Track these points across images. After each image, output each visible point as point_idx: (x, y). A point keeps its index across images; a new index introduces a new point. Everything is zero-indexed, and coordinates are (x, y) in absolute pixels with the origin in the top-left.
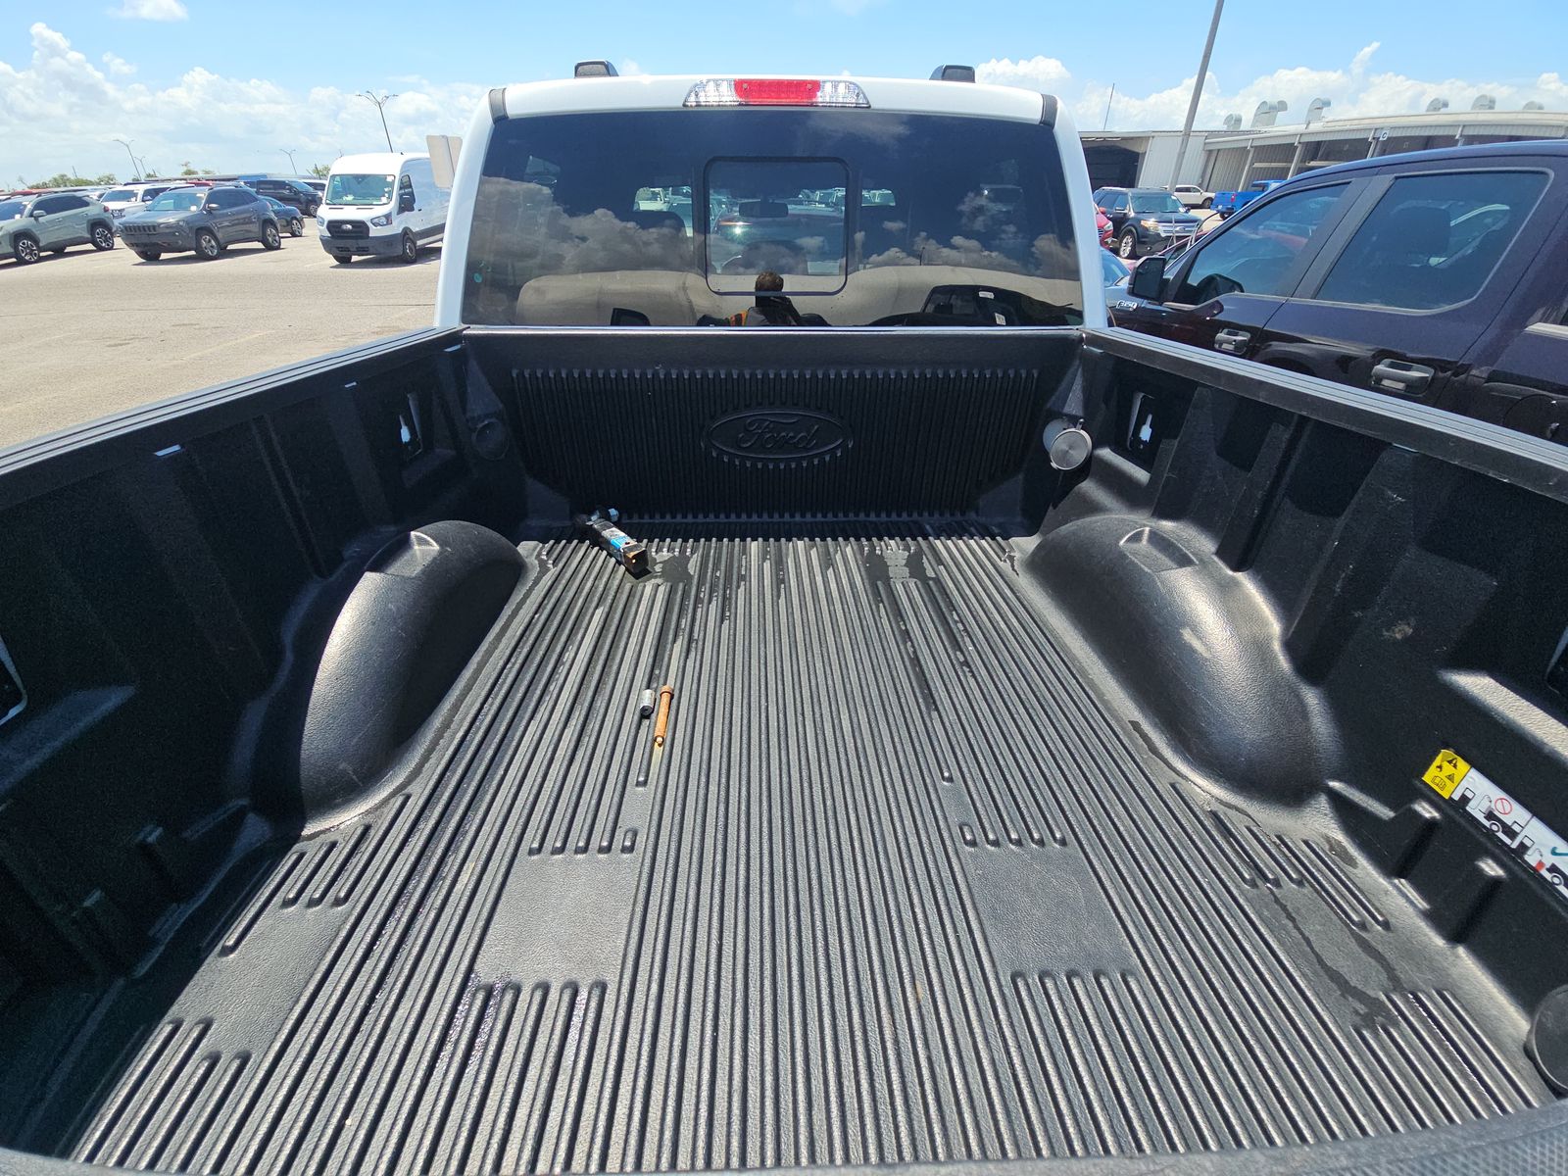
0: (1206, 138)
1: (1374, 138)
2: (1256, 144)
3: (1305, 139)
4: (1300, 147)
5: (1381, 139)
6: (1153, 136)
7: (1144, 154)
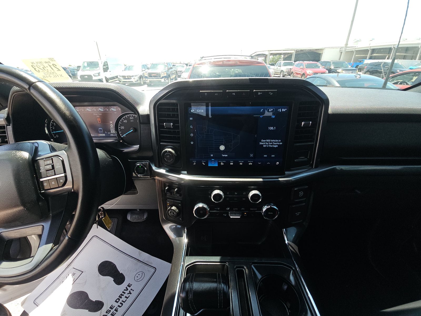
0: (340, 49)
1: (393, 47)
2: (356, 50)
3: (371, 48)
4: (370, 50)
5: (396, 48)
6: (325, 49)
7: (322, 53)
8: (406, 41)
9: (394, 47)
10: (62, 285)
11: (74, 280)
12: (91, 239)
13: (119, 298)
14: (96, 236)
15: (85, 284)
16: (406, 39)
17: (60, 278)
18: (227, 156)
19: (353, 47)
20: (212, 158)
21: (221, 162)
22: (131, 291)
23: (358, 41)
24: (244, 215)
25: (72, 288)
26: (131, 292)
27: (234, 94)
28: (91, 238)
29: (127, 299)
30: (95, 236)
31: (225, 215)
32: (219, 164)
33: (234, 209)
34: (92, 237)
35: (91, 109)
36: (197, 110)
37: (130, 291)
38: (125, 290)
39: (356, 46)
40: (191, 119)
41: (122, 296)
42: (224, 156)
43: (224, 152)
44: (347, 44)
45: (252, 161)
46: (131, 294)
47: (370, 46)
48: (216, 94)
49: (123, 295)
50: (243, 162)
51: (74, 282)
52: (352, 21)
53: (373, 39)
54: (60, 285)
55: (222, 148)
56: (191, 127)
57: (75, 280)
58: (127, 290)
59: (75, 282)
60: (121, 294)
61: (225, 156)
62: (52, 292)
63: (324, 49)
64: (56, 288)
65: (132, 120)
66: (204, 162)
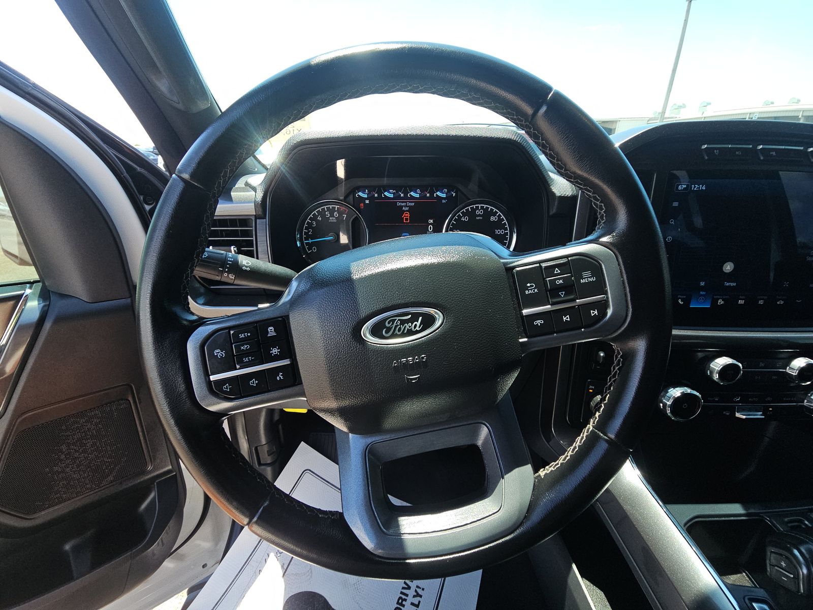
6: (619, 121)
7: (615, 129)
8: (770, 106)
9: (751, 117)
10: (261, 578)
11: (282, 567)
12: (300, 477)
13: (398, 606)
14: (310, 470)
15: (311, 577)
16: (772, 103)
17: (252, 562)
18: (735, 284)
19: (672, 118)
20: (703, 288)
21: (719, 299)
22: (419, 591)
23: (680, 107)
24: (768, 413)
25: (285, 585)
26: (420, 593)
27: (774, 153)
28: (302, 475)
29: (417, 609)
30: (307, 470)
31: (728, 414)
32: (714, 302)
33: (750, 400)
34: (303, 473)
35: (394, 193)
36: (693, 186)
37: (416, 591)
38: (403, 588)
39: (678, 116)
40: (676, 204)
41: (404, 603)
42: (728, 284)
43: (730, 276)
44: (664, 112)
45: (784, 297)
46: (421, 596)
47: (704, 115)
48: (737, 153)
49: (405, 600)
50: (765, 297)
51: (285, 572)
52: (674, 71)
53: (710, 104)
54: (256, 578)
55: (728, 267)
56: (672, 221)
57: (285, 567)
58: (409, 588)
59: (286, 570)
60: (400, 598)
61: (730, 286)
62: (242, 596)
63: (617, 121)
64: (248, 587)
65: (479, 215)
66: (684, 298)
